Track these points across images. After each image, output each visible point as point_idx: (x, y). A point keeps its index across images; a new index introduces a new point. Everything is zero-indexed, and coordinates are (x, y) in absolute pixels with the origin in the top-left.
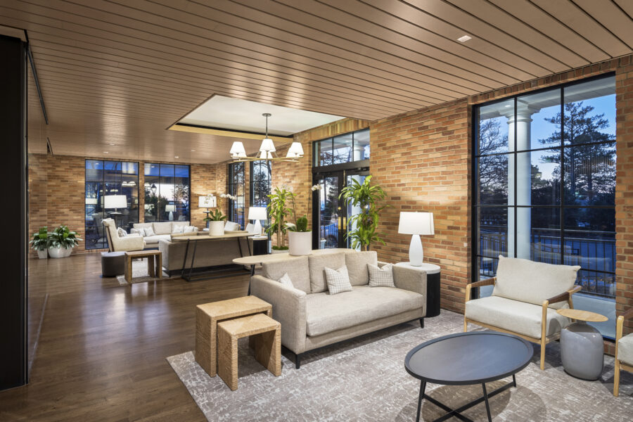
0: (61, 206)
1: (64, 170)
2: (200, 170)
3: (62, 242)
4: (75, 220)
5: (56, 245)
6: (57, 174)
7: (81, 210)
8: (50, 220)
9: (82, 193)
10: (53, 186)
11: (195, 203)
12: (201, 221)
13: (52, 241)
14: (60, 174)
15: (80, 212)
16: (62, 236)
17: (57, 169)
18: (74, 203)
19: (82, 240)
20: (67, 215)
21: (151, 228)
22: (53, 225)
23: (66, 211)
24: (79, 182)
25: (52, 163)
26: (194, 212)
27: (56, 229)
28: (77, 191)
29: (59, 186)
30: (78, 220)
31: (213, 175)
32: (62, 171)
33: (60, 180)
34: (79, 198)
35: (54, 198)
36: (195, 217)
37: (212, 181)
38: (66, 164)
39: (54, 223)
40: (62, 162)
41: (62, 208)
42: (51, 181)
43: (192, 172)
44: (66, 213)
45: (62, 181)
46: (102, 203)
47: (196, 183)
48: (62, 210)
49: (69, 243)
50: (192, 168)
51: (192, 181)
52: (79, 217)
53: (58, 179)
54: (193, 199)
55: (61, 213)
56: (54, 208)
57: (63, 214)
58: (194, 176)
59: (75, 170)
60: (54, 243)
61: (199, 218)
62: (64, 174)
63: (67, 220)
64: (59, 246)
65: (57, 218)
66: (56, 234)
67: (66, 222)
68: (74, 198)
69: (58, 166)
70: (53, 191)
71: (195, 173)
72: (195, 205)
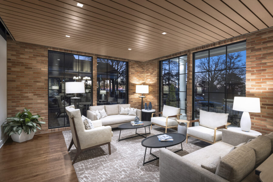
0: (25, 90)
1: (28, 57)
2: (135, 66)
3: (24, 127)
4: (39, 103)
5: (17, 131)
6: (21, 60)
7: (44, 95)
8: (14, 104)
9: (46, 80)
10: (18, 72)
11: (132, 90)
12: (136, 103)
13: (13, 127)
14: (23, 61)
15: (43, 97)
16: (24, 121)
17: (22, 56)
18: (38, 88)
19: (44, 123)
20: (32, 99)
21: (104, 110)
22: (17, 109)
23: (30, 95)
24: (42, 69)
25: (16, 51)
26: (131, 97)
27: (19, 113)
28: (40, 78)
29: (23, 72)
30: (41, 103)
31: (143, 70)
32: (26, 59)
33: (24, 67)
34: (43, 84)
35: (19, 83)
36: (131, 100)
37: (142, 75)
38: (30, 52)
39: (19, 106)
40: (26, 50)
41: (27, 93)
42: (15, 67)
43: (130, 67)
44: (30, 97)
45: (26, 68)
46: (63, 88)
47: (132, 75)
48: (26, 95)
49: (31, 128)
50: (130, 64)
51: (130, 73)
52: (43, 101)
53: (22, 65)
54: (131, 87)
55: (25, 97)
56: (19, 93)
57: (27, 98)
58: (131, 70)
59: (39, 58)
60: (15, 129)
61: (134, 101)
62: (27, 61)
63: (32, 104)
64: (20, 131)
65: (21, 102)
66: (17, 119)
67: (30, 106)
68: (38, 84)
69: (23, 54)
70: (17, 76)
71: (132, 68)
72: (132, 91)
